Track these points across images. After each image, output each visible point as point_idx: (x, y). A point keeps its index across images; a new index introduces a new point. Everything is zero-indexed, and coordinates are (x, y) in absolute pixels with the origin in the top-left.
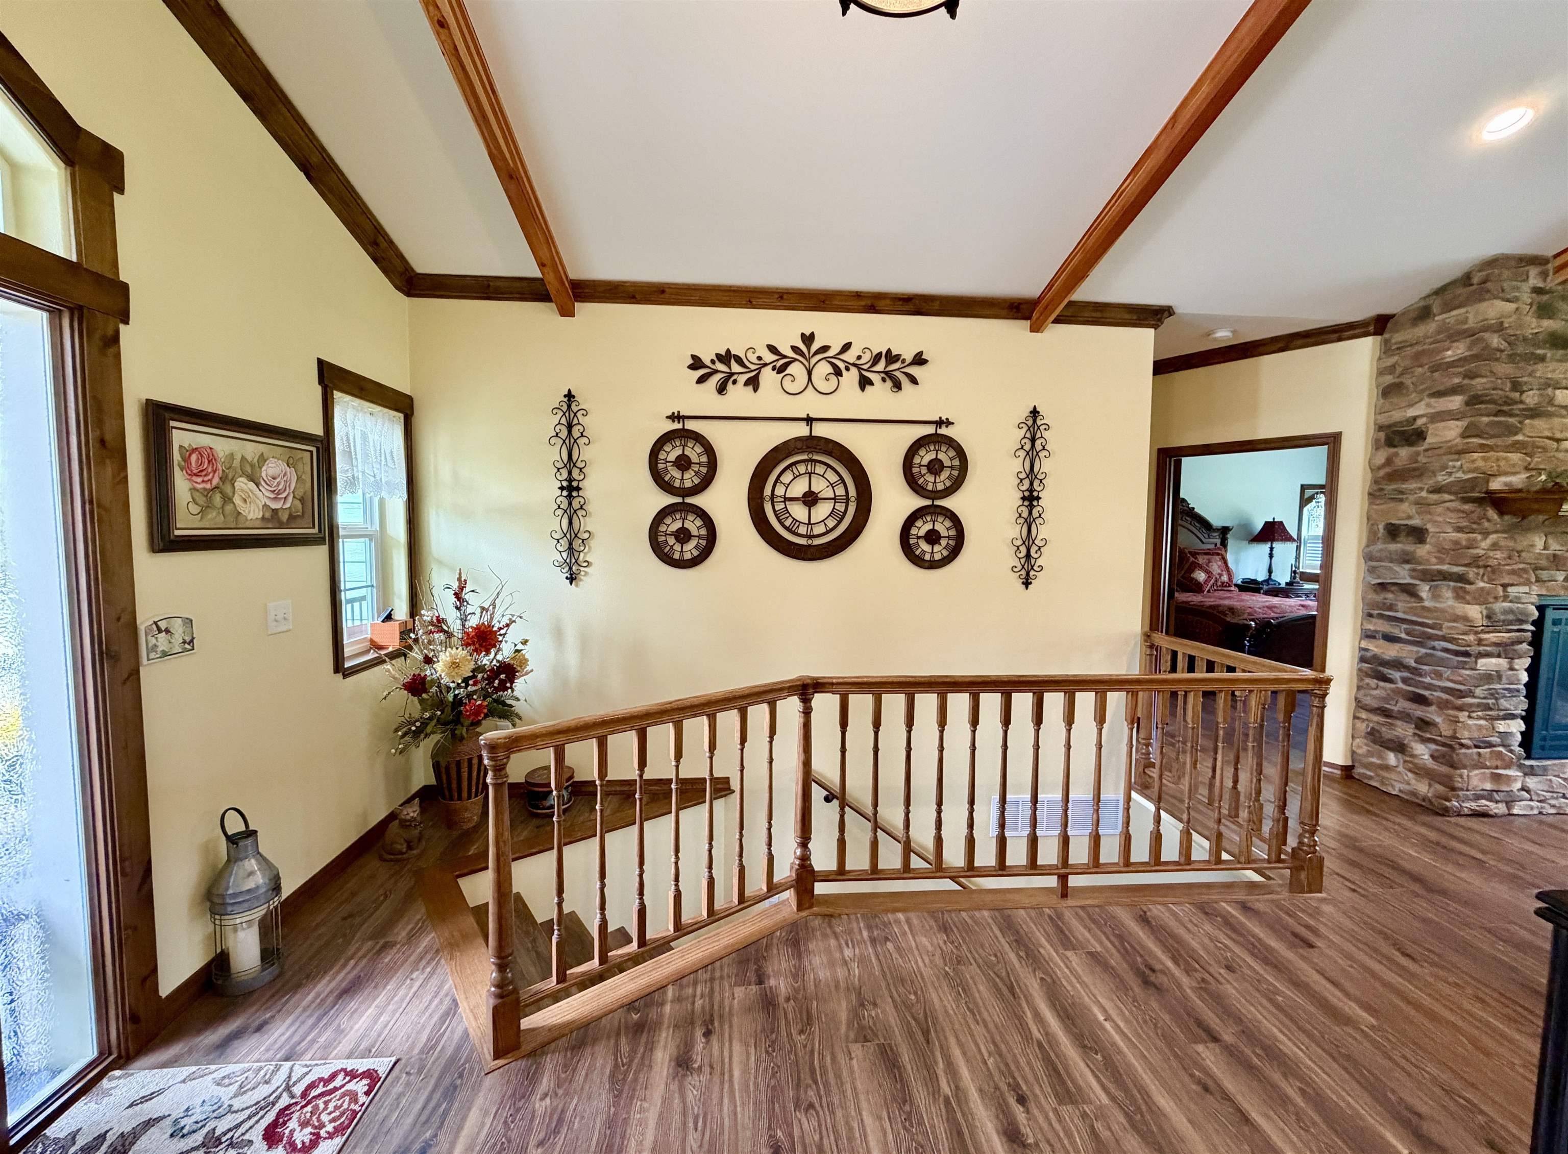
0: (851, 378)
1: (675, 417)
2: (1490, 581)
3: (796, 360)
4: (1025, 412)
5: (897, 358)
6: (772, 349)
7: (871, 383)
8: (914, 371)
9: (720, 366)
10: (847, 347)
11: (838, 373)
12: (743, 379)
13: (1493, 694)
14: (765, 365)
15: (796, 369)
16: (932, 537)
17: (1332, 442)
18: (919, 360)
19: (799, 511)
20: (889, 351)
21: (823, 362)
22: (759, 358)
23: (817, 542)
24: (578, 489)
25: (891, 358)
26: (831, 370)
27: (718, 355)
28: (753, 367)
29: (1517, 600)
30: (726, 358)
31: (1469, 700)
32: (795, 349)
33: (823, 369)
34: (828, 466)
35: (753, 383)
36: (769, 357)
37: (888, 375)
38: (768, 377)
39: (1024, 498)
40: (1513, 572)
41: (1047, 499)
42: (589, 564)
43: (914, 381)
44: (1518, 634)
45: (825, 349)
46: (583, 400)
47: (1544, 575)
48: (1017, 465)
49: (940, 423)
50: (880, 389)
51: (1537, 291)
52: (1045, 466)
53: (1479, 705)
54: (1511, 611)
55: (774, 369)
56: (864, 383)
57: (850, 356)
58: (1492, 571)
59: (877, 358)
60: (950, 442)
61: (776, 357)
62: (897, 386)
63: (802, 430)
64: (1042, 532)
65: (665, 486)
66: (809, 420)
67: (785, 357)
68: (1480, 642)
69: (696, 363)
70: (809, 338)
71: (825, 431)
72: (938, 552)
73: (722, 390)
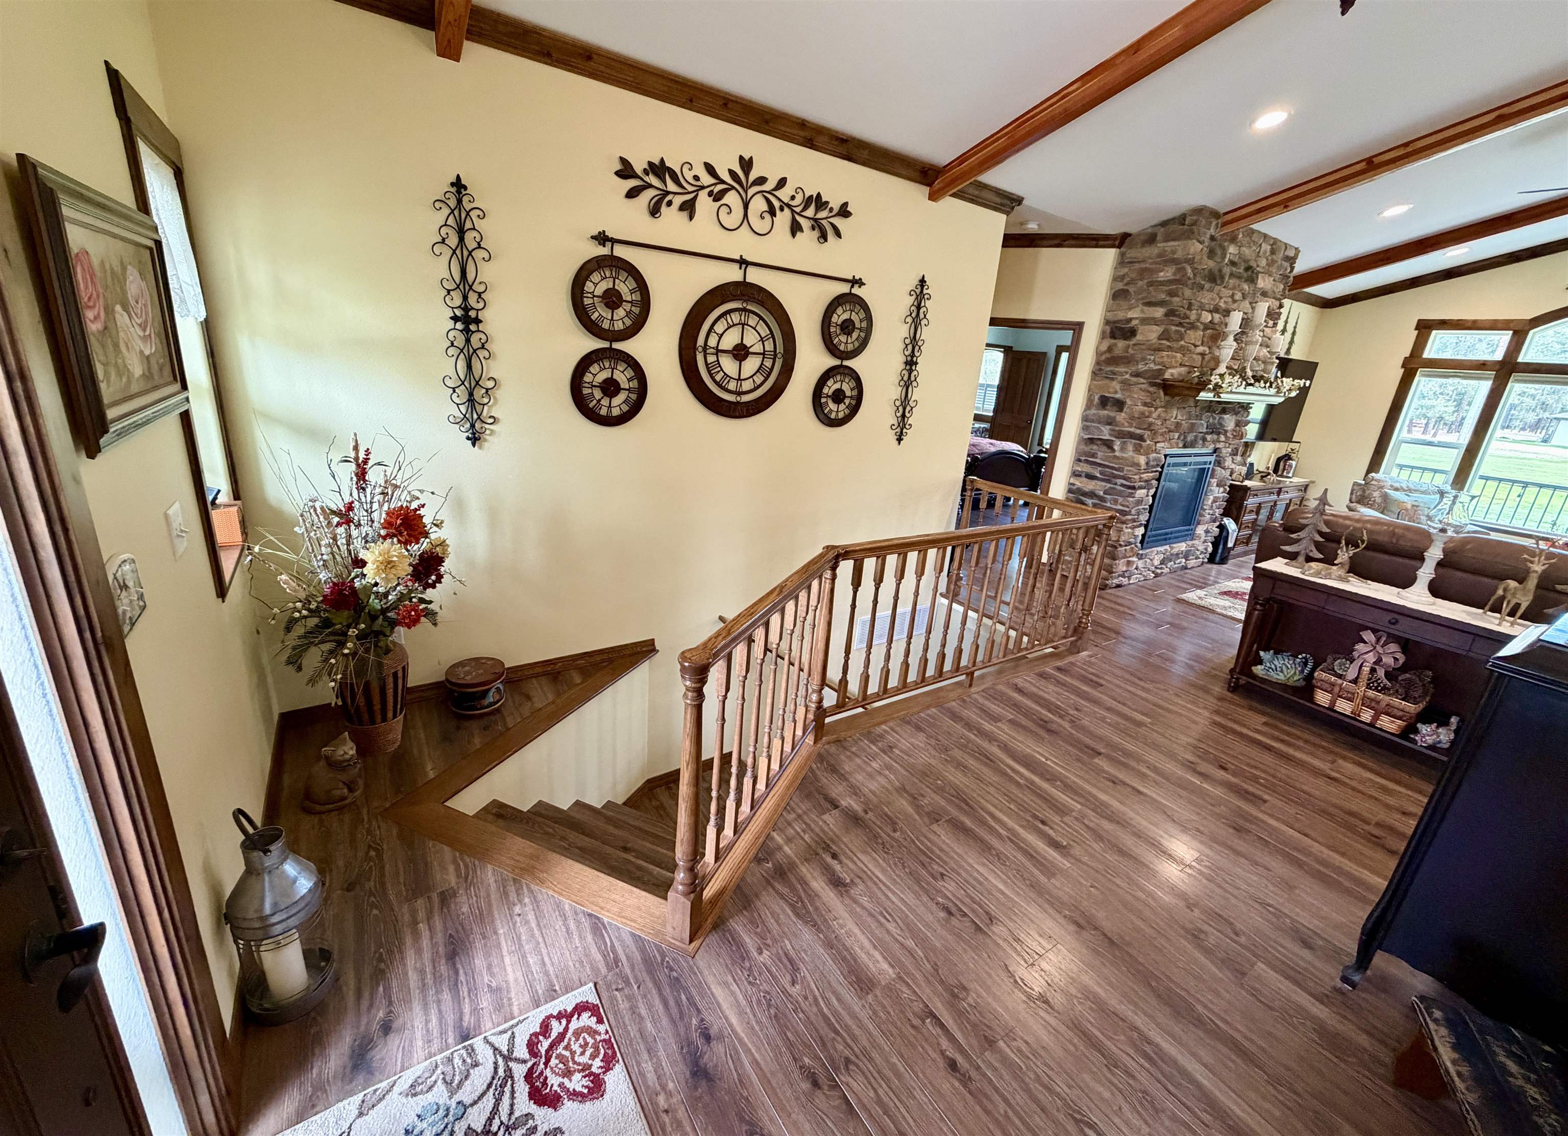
0: (785, 218)
1: (602, 238)
2: (1152, 440)
3: (733, 188)
4: (916, 280)
5: (826, 205)
6: (710, 169)
7: (800, 229)
8: (838, 222)
9: (653, 180)
10: (782, 183)
11: (772, 212)
12: (678, 200)
13: (1137, 512)
14: (703, 188)
15: (732, 198)
16: (839, 397)
17: (1077, 328)
18: (844, 212)
19: (729, 365)
20: (819, 195)
21: (759, 195)
22: (696, 178)
23: (746, 398)
24: (477, 321)
25: (819, 202)
26: (765, 207)
27: (650, 164)
28: (690, 188)
29: (1159, 452)
30: (659, 169)
31: (1128, 517)
32: (732, 173)
33: (758, 205)
34: (761, 318)
35: (689, 208)
36: (706, 179)
37: (817, 224)
38: (704, 202)
39: (906, 363)
40: (1161, 434)
41: (923, 365)
42: (495, 420)
43: (837, 233)
44: (1154, 474)
45: (761, 180)
48: (905, 330)
49: (854, 282)
50: (808, 236)
52: (925, 333)
53: (1130, 519)
54: (1154, 459)
55: (710, 194)
56: (795, 228)
57: (785, 194)
58: (1154, 433)
59: (808, 202)
60: (862, 304)
61: (713, 181)
62: (824, 237)
63: (733, 274)
64: (916, 394)
65: (591, 327)
66: (743, 263)
67: (723, 182)
69: (626, 171)
70: (747, 164)
71: (755, 276)
72: (840, 410)
73: (655, 211)
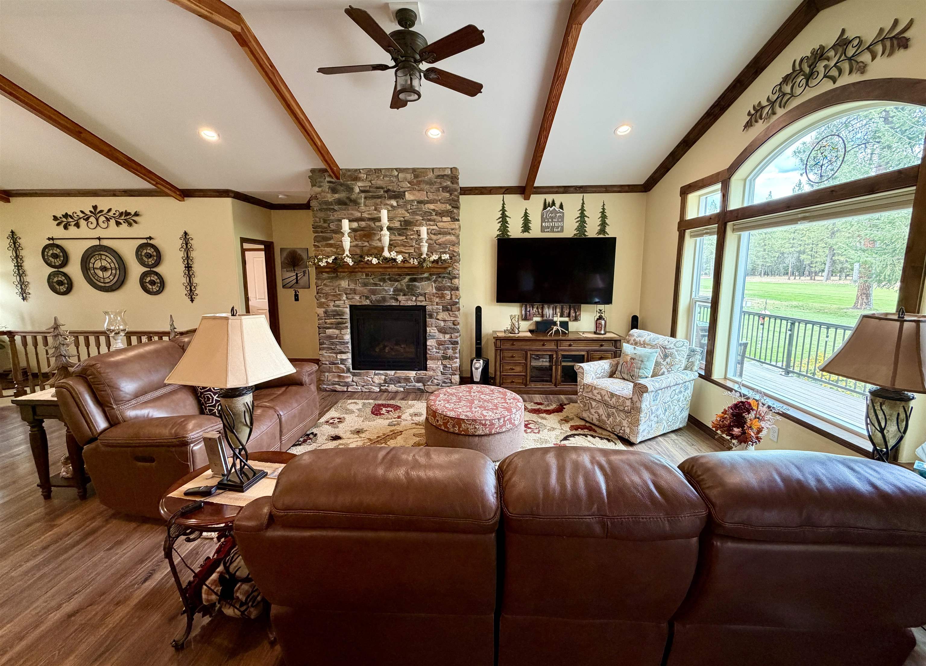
0: (112, 222)
1: (49, 239)
2: (326, 299)
3: (92, 216)
4: (182, 233)
5: (129, 214)
6: (82, 212)
7: (121, 224)
8: (135, 218)
9: (64, 219)
10: (110, 210)
11: (108, 220)
12: (73, 223)
13: (333, 344)
14: (80, 218)
15: (92, 219)
16: (153, 283)
18: (136, 214)
19: (100, 273)
20: (125, 211)
21: (102, 216)
22: (78, 216)
23: (107, 285)
24: (21, 266)
25: (127, 214)
26: (105, 219)
27: (63, 215)
28: (76, 219)
29: (338, 306)
30: (66, 216)
31: (325, 346)
32: (91, 212)
33: (102, 218)
34: (107, 256)
35: (77, 225)
36: (82, 215)
37: (126, 221)
38: (83, 223)
39: (185, 267)
40: (334, 296)
41: (196, 267)
42: (29, 294)
43: (136, 222)
44: (340, 320)
45: (101, 211)
46: (18, 234)
47: (350, 296)
48: (182, 254)
49: (150, 238)
50: (124, 226)
51: (329, 182)
52: (193, 254)
53: (328, 348)
54: (335, 311)
55: (84, 219)
56: (118, 224)
57: (111, 214)
58: (327, 295)
59: (121, 214)
60: (153, 246)
61: (84, 215)
62: (130, 225)
63: (97, 242)
64: (195, 280)
65: (49, 264)
66: (99, 239)
67: (87, 215)
68: (326, 323)
69: (55, 218)
70: (95, 207)
71: (105, 243)
72: (155, 288)
73: (66, 228)
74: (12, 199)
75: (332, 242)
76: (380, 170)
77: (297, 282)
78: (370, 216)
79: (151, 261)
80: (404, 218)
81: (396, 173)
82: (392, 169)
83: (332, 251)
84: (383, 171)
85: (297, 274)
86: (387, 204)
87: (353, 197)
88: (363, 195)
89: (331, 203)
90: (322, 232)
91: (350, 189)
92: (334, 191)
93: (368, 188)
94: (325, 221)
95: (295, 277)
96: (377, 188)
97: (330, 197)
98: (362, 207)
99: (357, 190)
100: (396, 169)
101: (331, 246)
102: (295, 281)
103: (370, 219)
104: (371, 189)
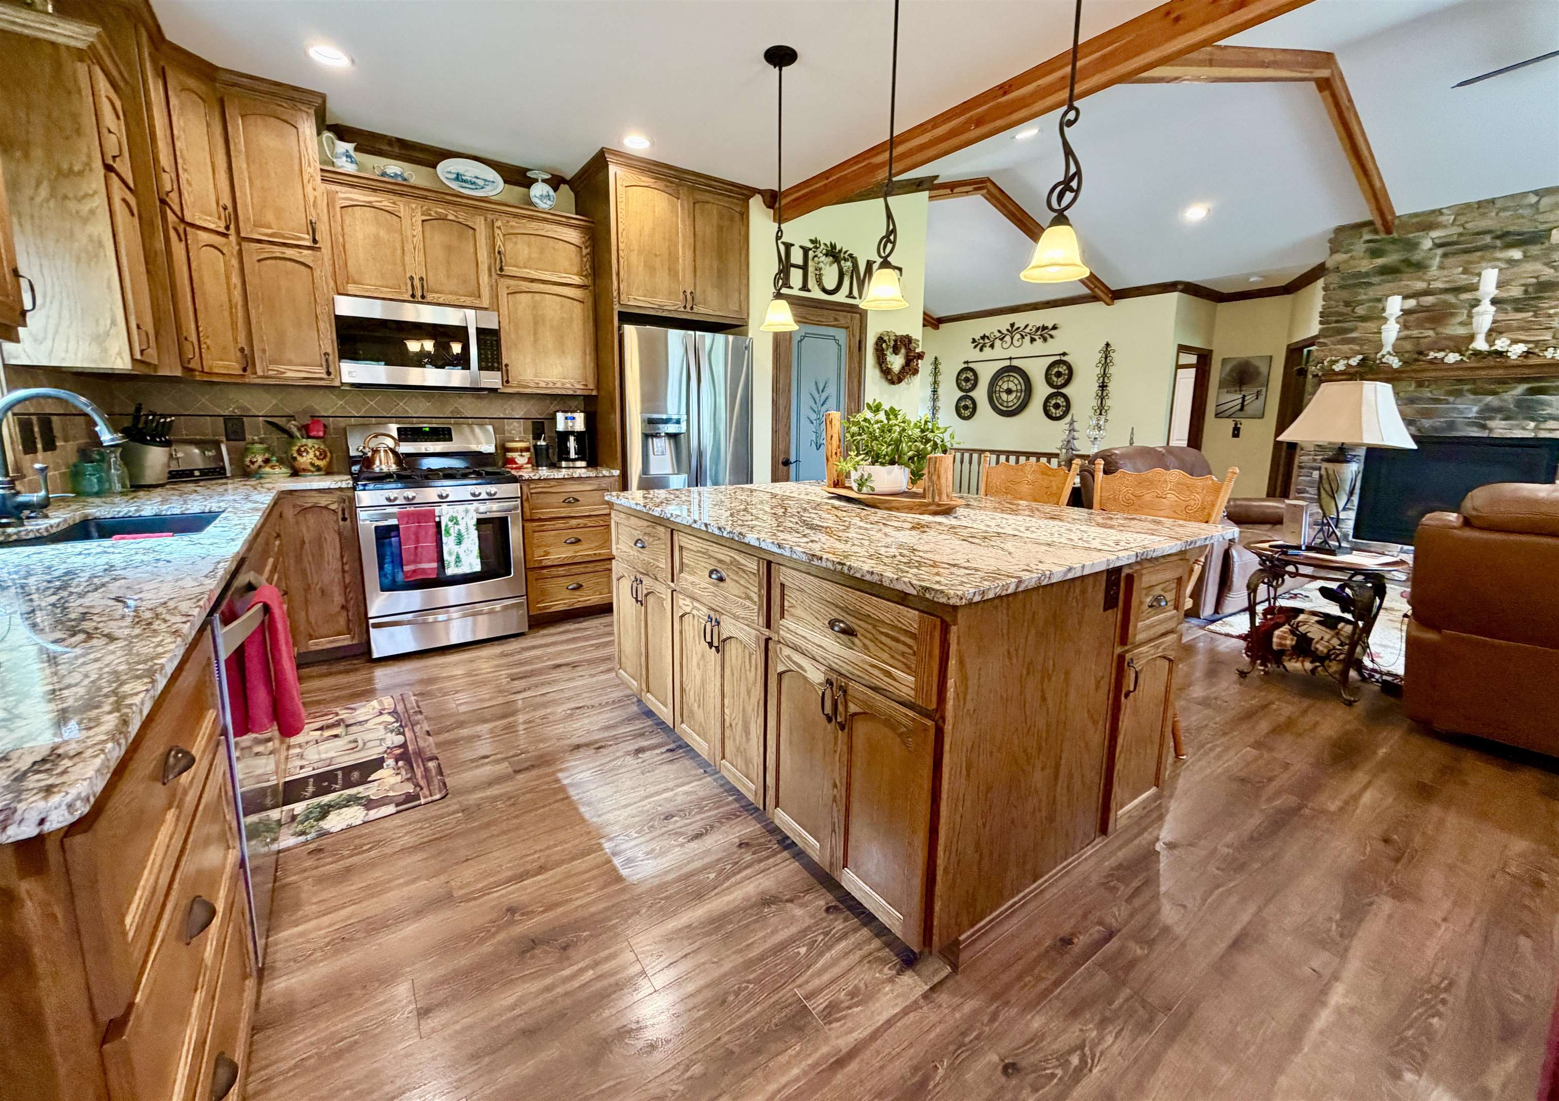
0: (1028, 339)
1: (966, 363)
3: (1008, 335)
4: (1103, 345)
5: (1046, 328)
6: (999, 331)
7: (1036, 340)
8: (1052, 332)
9: (981, 341)
10: (1027, 326)
11: (1023, 337)
12: (989, 345)
14: (996, 338)
15: (1008, 338)
16: (1057, 406)
18: (1054, 328)
19: (1004, 396)
20: (1043, 325)
21: (1018, 334)
22: (994, 336)
23: (1010, 409)
24: (937, 391)
25: (1044, 328)
26: (1020, 337)
27: (981, 337)
28: (992, 340)
30: (983, 337)
32: (1008, 330)
33: (1018, 336)
34: (1015, 377)
35: (992, 346)
36: (998, 335)
37: (1042, 336)
38: (998, 343)
39: (1099, 387)
41: (1111, 387)
43: (1051, 337)
45: (1019, 328)
46: (940, 360)
48: (1098, 371)
49: (1064, 354)
50: (1039, 341)
51: (1369, 241)
52: (1112, 370)
55: (999, 339)
56: (1033, 340)
57: (1027, 330)
59: (1038, 329)
60: (1064, 363)
61: (1000, 335)
62: (1045, 340)
63: (1007, 363)
64: (1108, 402)
65: (960, 388)
66: (1010, 359)
67: (1003, 334)
69: (974, 341)
70: (1012, 325)
71: (1015, 363)
72: (1059, 413)
73: (981, 350)
74: (942, 326)
75: (1354, 335)
76: (1493, 201)
77: (1242, 409)
78: (1447, 286)
79: (1061, 381)
80: (1537, 277)
81: (1533, 199)
82: (1525, 194)
83: (1351, 349)
84: (1499, 204)
85: (1244, 397)
86: (1498, 259)
87: (1416, 257)
88: (1440, 251)
89: (1367, 275)
90: (1337, 322)
91: (1413, 246)
92: (1375, 253)
93: (1455, 238)
94: (1347, 304)
95: (1240, 401)
96: (1478, 234)
97: (1366, 265)
98: (1434, 271)
99: (1427, 244)
100: (1536, 193)
101: (1353, 341)
102: (1239, 407)
103: (1446, 291)
104: (1462, 238)
